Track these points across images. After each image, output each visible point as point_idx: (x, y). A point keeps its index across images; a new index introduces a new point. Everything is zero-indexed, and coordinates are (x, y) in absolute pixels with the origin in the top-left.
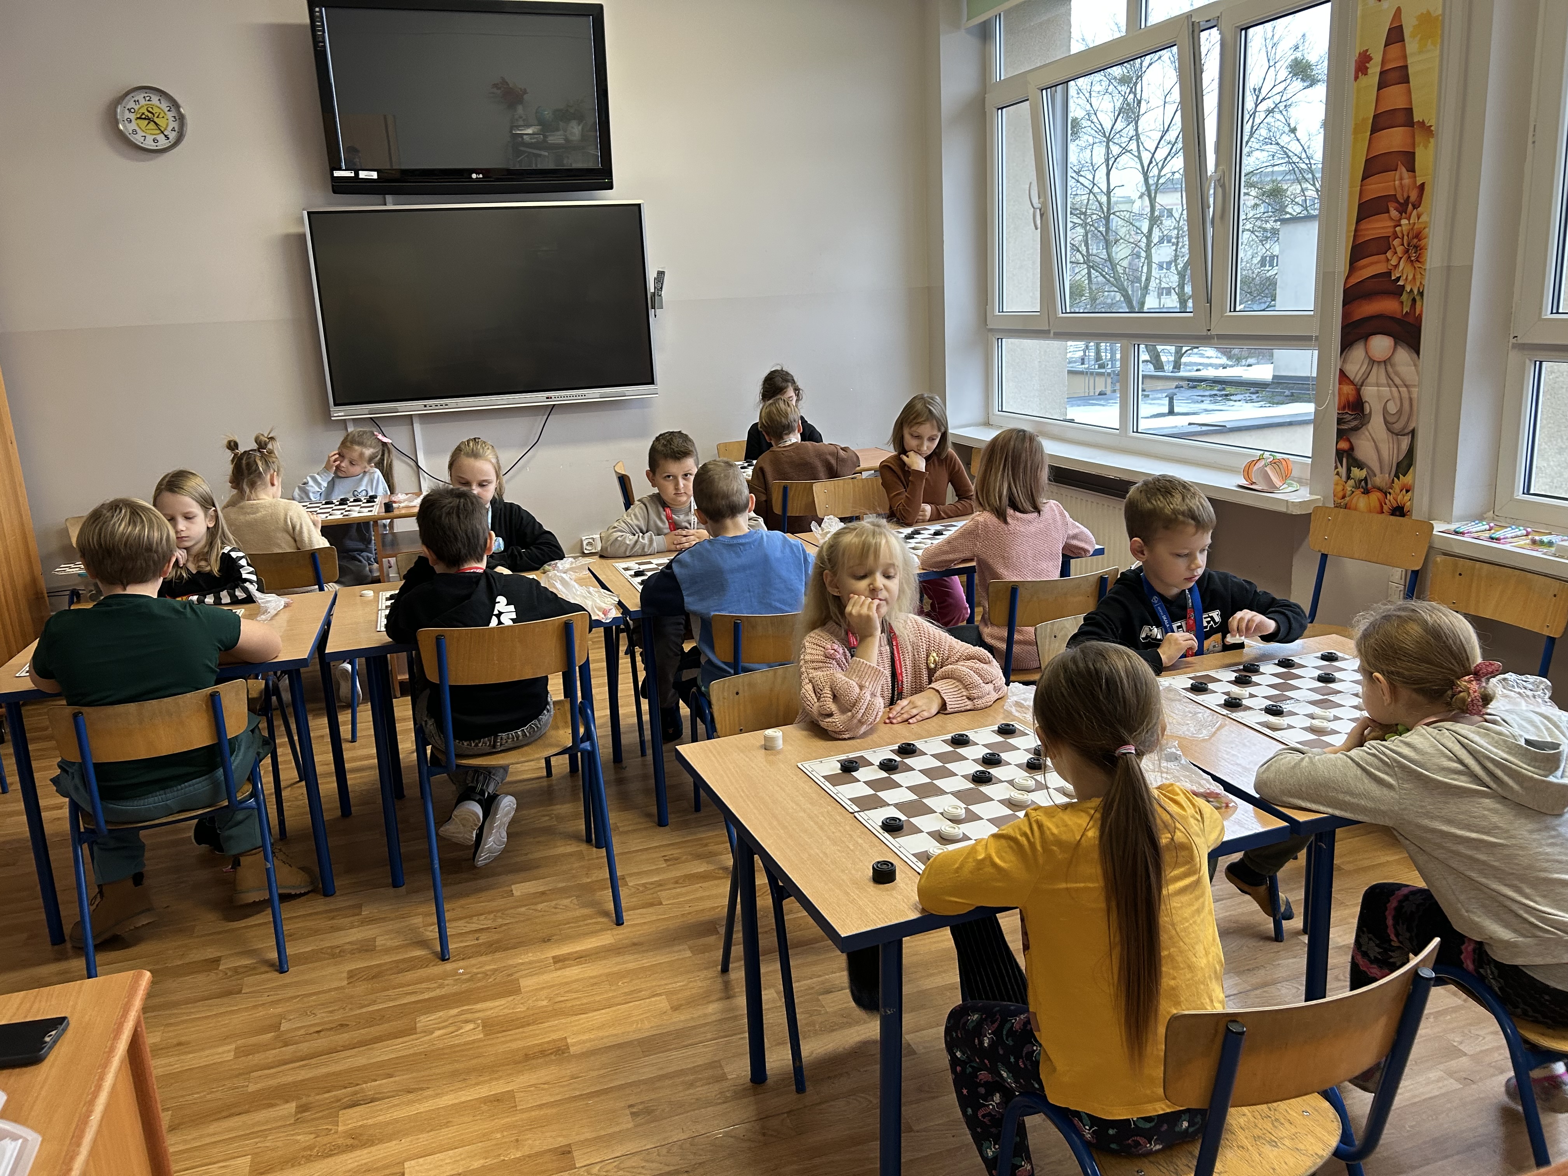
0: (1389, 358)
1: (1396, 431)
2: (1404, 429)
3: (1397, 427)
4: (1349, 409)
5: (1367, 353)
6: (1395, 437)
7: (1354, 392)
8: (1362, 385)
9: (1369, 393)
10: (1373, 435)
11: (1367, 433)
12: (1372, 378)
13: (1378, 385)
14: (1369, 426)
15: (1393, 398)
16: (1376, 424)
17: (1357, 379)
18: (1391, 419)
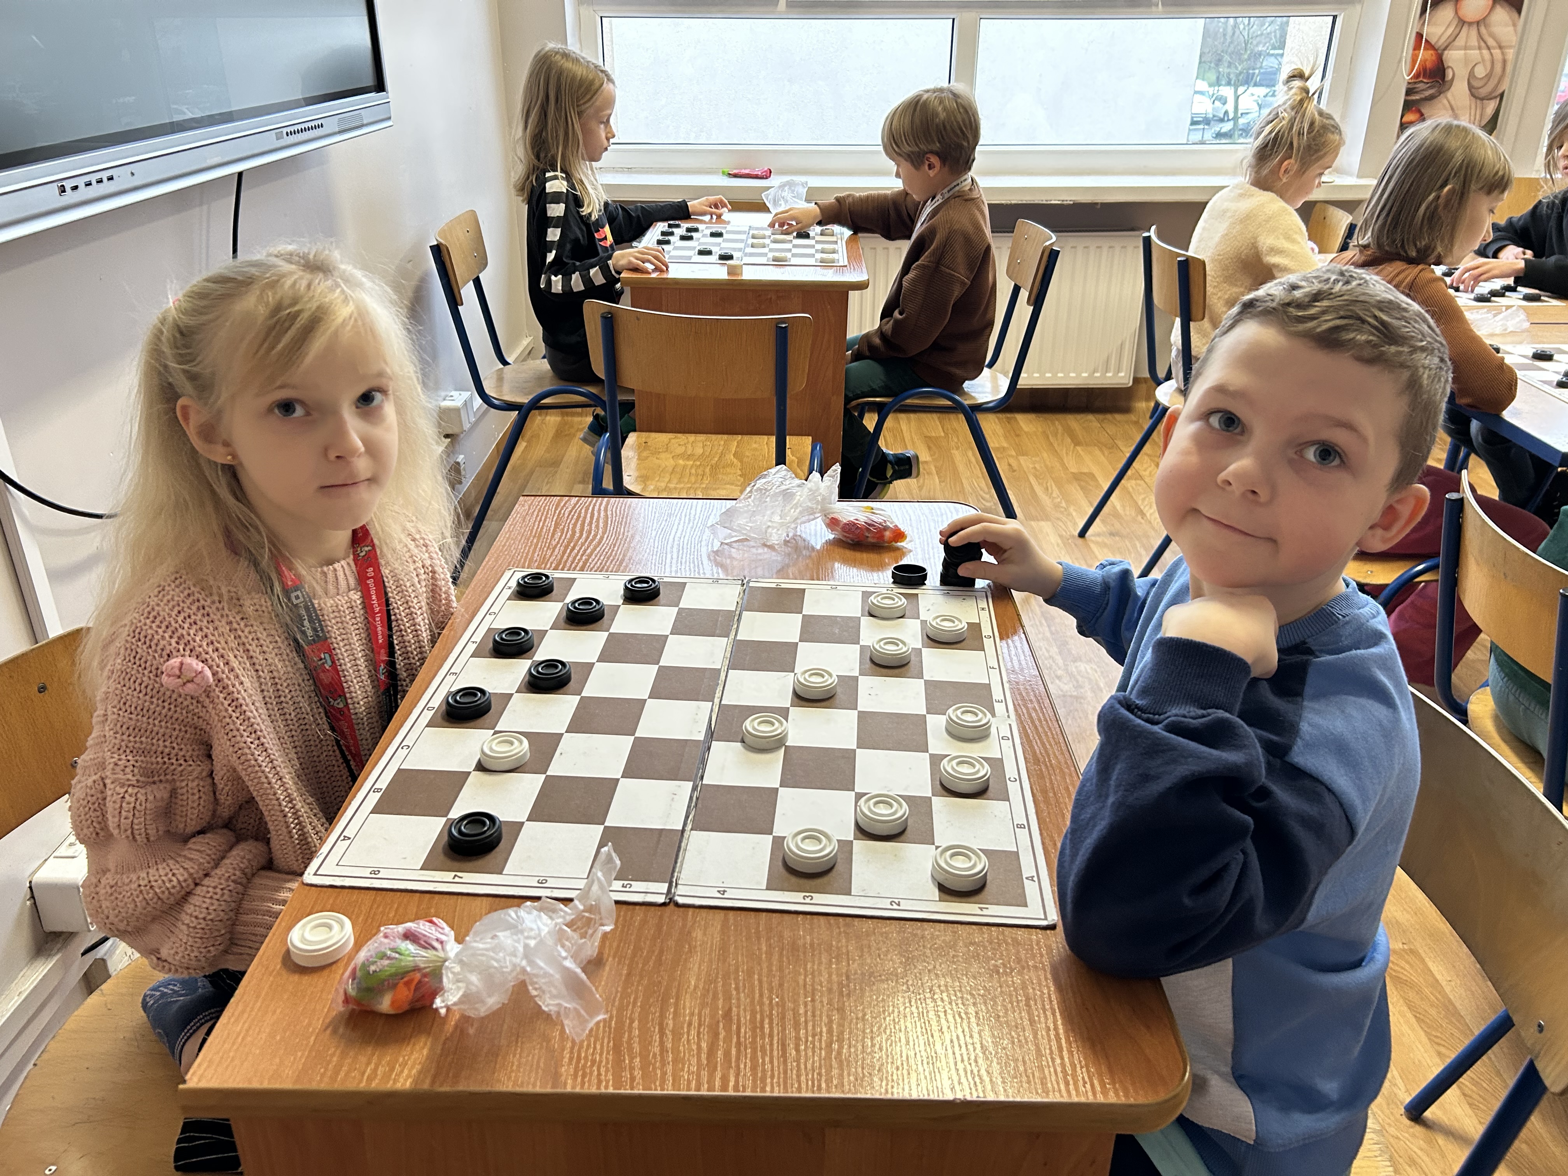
0: (1484, 19)
1: (1482, 95)
2: (1491, 93)
3: (1483, 92)
4: (1424, 77)
5: (1456, 12)
6: (1478, 102)
7: (1434, 58)
8: (1445, 49)
9: (1454, 58)
10: (1453, 103)
11: (1445, 102)
12: (1460, 41)
13: (1466, 48)
14: (1449, 94)
15: (1483, 60)
16: (1459, 91)
17: (1440, 43)
18: (1475, 84)
